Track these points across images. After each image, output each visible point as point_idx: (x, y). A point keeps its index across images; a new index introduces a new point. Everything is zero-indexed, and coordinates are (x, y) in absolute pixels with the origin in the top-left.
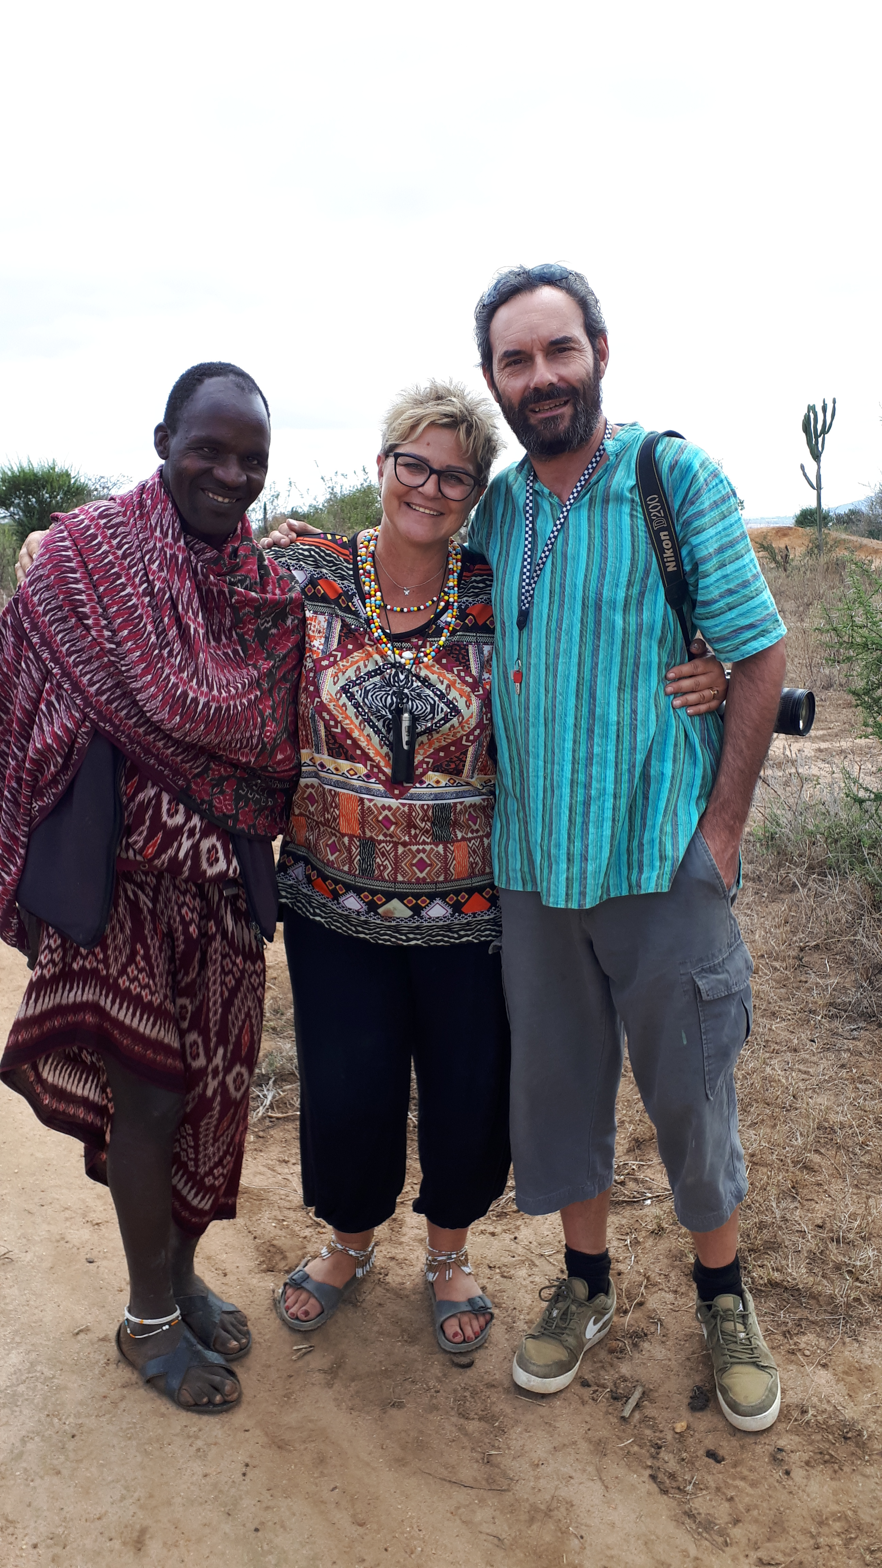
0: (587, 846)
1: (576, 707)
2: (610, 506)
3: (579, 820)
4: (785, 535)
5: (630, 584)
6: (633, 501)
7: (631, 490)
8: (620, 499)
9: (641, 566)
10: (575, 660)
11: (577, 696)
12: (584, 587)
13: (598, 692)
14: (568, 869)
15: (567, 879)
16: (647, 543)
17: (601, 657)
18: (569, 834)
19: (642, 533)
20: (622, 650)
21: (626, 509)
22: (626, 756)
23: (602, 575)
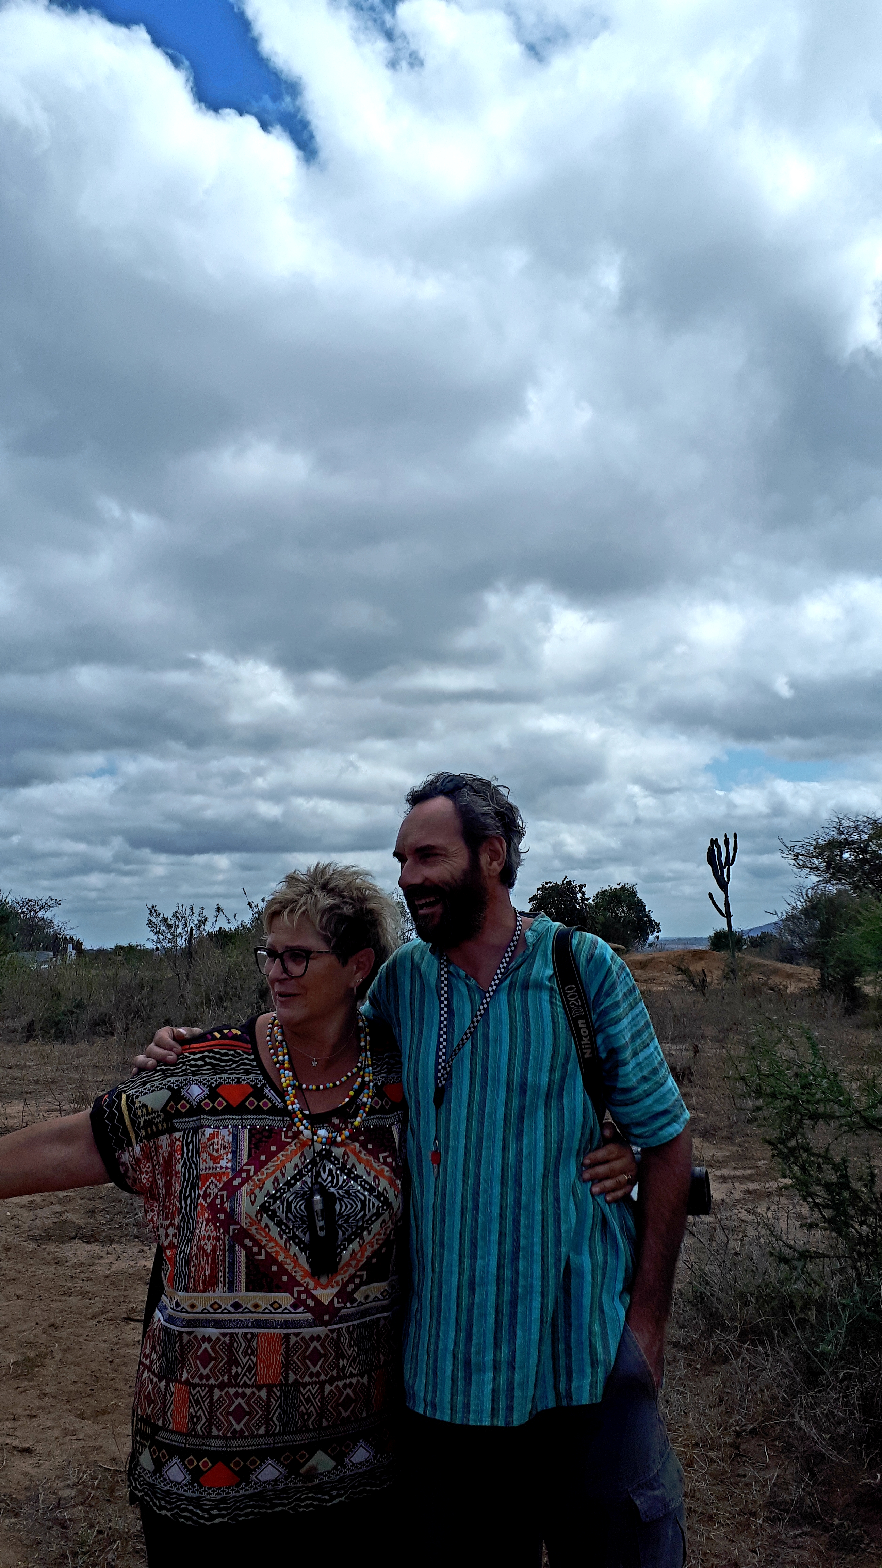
0: (514, 1352)
1: (502, 1195)
2: (530, 992)
3: (505, 1321)
4: (701, 959)
5: (552, 1069)
6: (551, 989)
7: (550, 979)
8: (539, 986)
9: (562, 1051)
10: (499, 1144)
11: (502, 1183)
12: (508, 1070)
13: (524, 1179)
14: (494, 1378)
15: (493, 1390)
16: (566, 1029)
17: (525, 1142)
18: (495, 1338)
19: (562, 1021)
20: (545, 1135)
21: (546, 996)
22: (551, 1250)
23: (526, 1060)
